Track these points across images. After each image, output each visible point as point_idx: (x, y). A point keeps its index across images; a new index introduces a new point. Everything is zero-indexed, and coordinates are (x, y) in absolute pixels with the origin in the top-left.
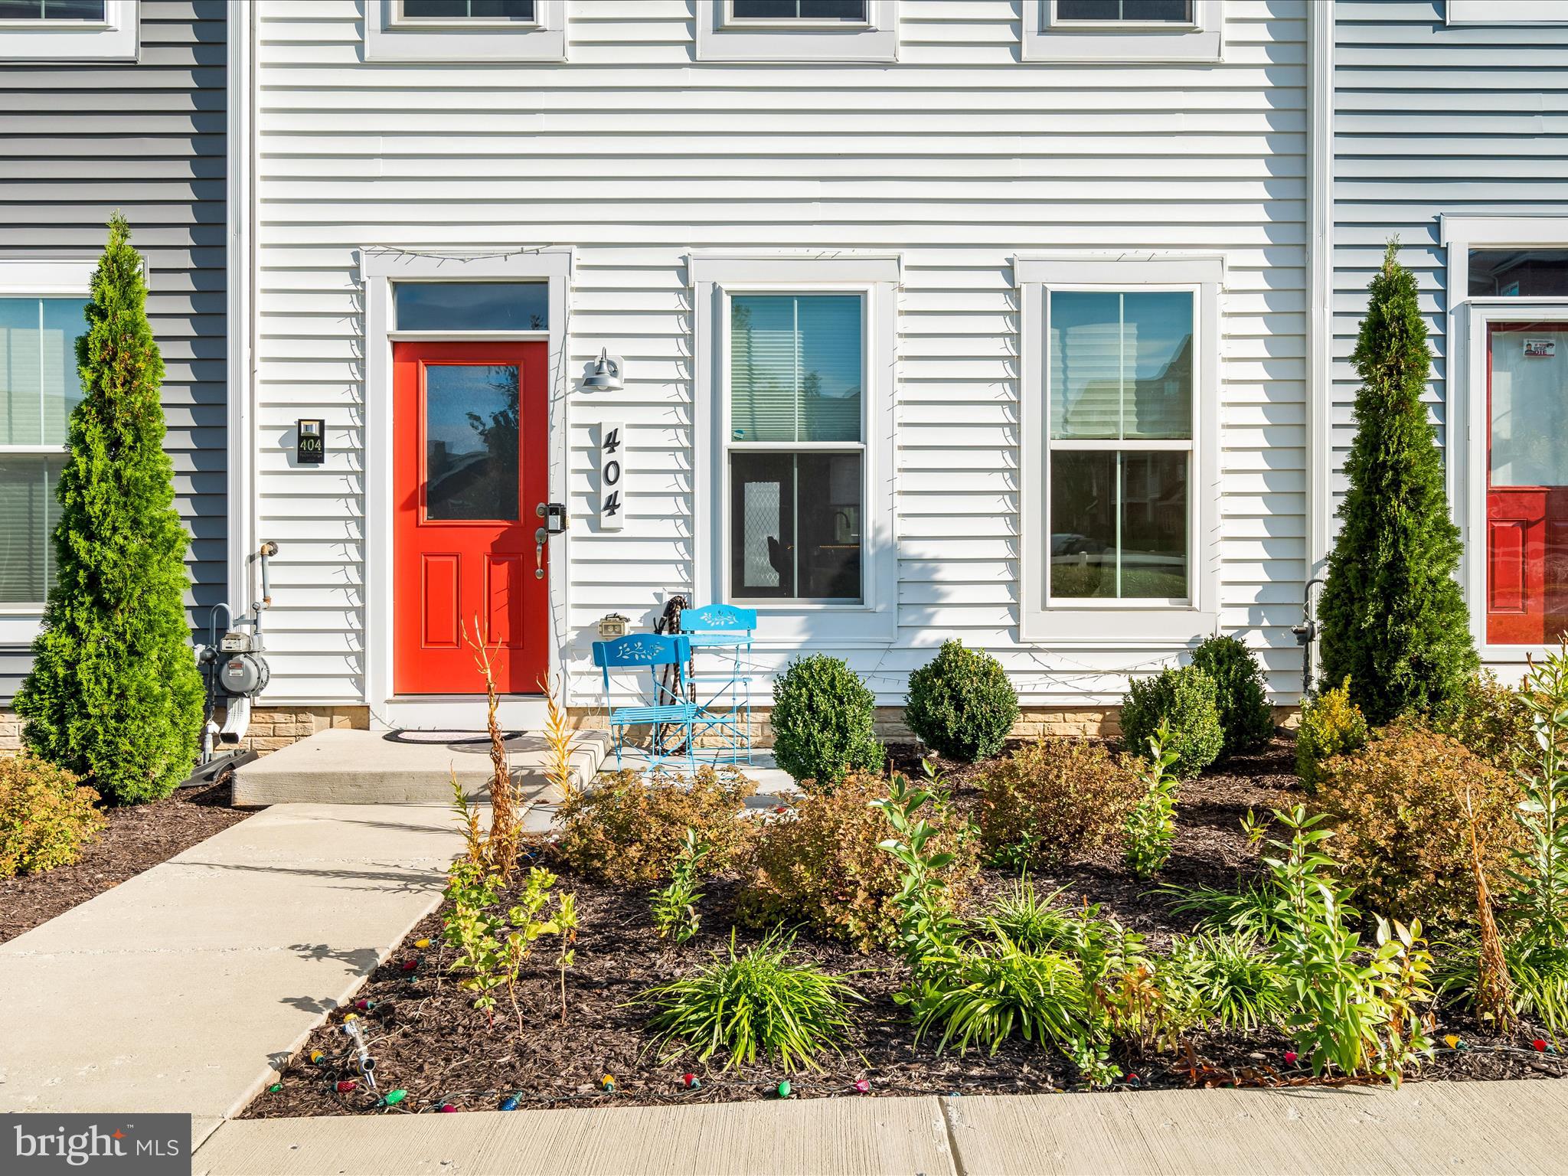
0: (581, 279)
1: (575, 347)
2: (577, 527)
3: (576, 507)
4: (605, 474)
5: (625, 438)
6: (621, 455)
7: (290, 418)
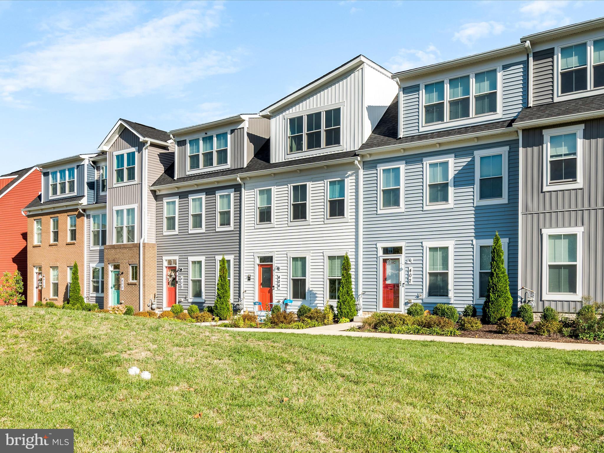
0: (276, 256)
1: (276, 265)
2: (276, 289)
3: (276, 286)
4: (278, 282)
5: (281, 277)
6: (280, 279)
7: (247, 275)
